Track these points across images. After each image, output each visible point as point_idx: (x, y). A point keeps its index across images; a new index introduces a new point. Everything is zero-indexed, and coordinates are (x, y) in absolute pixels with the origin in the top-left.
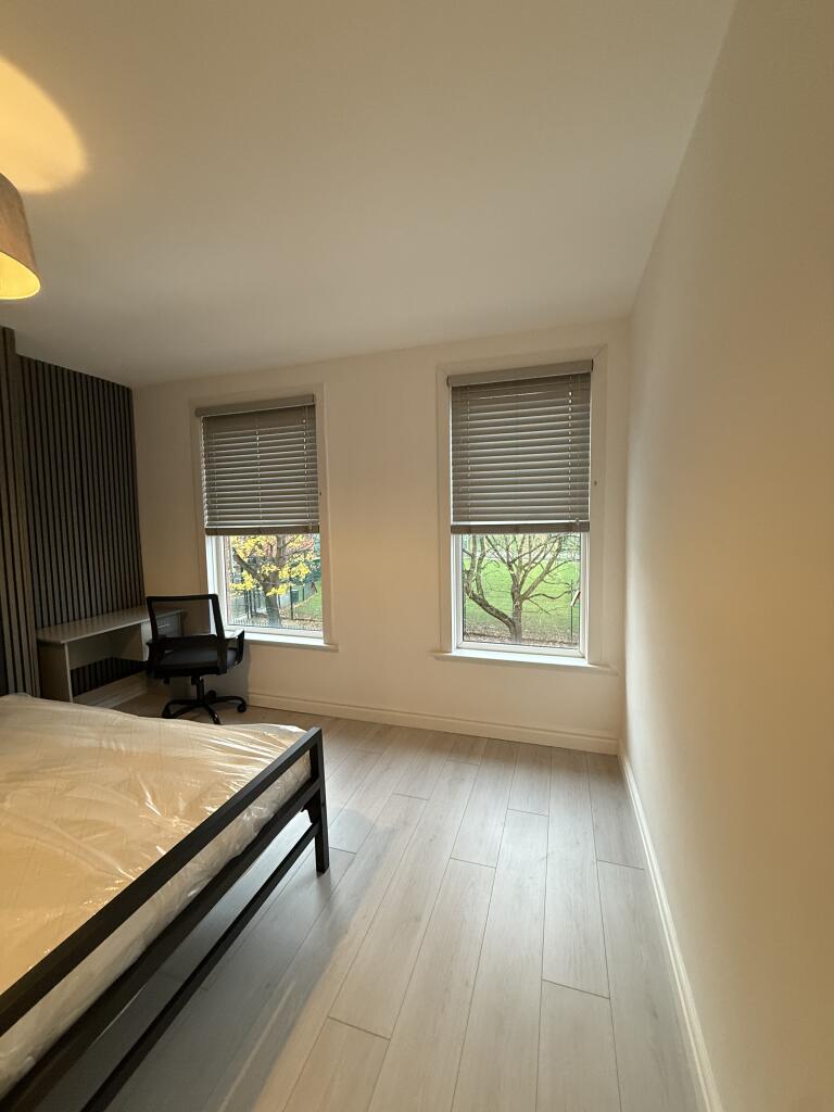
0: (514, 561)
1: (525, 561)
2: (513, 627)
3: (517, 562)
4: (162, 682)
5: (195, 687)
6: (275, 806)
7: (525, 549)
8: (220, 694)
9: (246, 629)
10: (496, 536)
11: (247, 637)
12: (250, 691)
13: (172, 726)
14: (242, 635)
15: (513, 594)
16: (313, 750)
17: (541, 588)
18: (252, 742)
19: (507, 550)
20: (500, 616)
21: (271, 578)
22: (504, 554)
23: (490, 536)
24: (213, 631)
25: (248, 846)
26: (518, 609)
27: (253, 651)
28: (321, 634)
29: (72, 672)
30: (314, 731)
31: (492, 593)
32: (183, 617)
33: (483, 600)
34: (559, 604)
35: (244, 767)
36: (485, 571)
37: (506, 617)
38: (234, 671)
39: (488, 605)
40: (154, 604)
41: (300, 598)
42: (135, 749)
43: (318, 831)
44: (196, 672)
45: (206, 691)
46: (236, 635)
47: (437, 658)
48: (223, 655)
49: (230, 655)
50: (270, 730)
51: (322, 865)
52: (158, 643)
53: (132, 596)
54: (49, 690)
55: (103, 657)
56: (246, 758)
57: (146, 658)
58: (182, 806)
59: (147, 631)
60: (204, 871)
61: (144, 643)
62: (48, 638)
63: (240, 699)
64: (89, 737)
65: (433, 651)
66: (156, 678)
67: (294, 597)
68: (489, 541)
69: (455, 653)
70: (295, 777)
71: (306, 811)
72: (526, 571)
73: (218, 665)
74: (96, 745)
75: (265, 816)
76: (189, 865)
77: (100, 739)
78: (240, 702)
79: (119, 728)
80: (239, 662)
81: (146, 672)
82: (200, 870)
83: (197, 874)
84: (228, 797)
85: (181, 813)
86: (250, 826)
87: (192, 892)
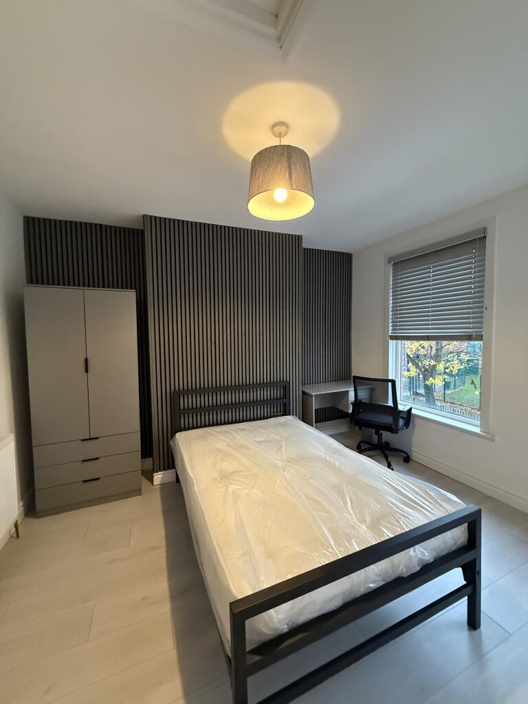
4: (358, 428)
5: (377, 436)
6: (435, 553)
8: (390, 446)
9: (413, 406)
11: (414, 411)
12: (413, 449)
14: (410, 410)
16: (472, 523)
18: (417, 493)
21: (430, 370)
24: (390, 403)
25: (412, 574)
27: (417, 421)
28: (478, 423)
29: (315, 410)
30: (473, 506)
32: (372, 390)
35: (411, 511)
38: (403, 433)
40: (356, 380)
42: (343, 468)
43: (471, 588)
44: (379, 428)
45: (383, 441)
46: (406, 409)
48: (396, 421)
49: (401, 422)
52: (357, 404)
53: (344, 374)
54: (305, 419)
55: (331, 405)
56: (413, 505)
57: (350, 411)
58: (368, 519)
59: (352, 395)
60: (380, 575)
61: (350, 402)
62: (306, 391)
63: (407, 454)
66: (355, 424)
67: (446, 386)
73: (393, 427)
74: (324, 457)
75: (426, 558)
76: (372, 566)
77: (326, 454)
78: (406, 456)
79: (335, 451)
80: (407, 427)
81: (349, 419)
82: (378, 573)
83: (376, 575)
84: (398, 529)
85: (367, 523)
86: (415, 561)
87: (371, 585)
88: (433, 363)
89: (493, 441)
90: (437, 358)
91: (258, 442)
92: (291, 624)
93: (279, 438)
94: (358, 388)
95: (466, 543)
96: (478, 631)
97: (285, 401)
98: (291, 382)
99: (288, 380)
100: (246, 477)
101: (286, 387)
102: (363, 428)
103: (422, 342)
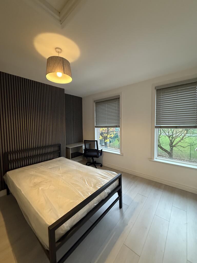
0: (170, 136)
1: (174, 136)
2: (170, 154)
3: (172, 136)
4: (86, 158)
5: (92, 160)
6: (111, 190)
7: (174, 133)
8: (97, 162)
9: (103, 148)
10: (165, 129)
11: (103, 150)
12: (103, 162)
13: (89, 168)
14: (102, 150)
15: (170, 145)
16: (119, 179)
17: (179, 144)
18: (106, 174)
19: (169, 132)
20: (166, 151)
21: (106, 137)
22: (167, 134)
23: (163, 129)
24: (96, 148)
25: (106, 198)
26: (172, 150)
27: (103, 154)
28: (119, 151)
29: (71, 154)
30: (120, 174)
31: (163, 144)
32: (90, 145)
33: (161, 146)
34: (186, 149)
35: (104, 179)
36: (161, 138)
37: (168, 151)
38: (100, 157)
39: (162, 148)
40: (85, 142)
41: (112, 142)
42: (83, 171)
43: (120, 198)
44: (93, 157)
45: (94, 161)
46: (101, 150)
47: (150, 161)
48: (98, 154)
49: (99, 154)
50: (110, 172)
51: (121, 207)
52: (86, 150)
53: (80, 140)
54: (67, 157)
55: (76, 151)
56: (105, 178)
57: (83, 153)
58: (93, 185)
59: (84, 147)
60: (97, 201)
61: (83, 149)
62: (67, 147)
63: (101, 164)
64: (75, 167)
65: (149, 159)
66: (85, 157)
67: (110, 142)
68: (163, 130)
69: (155, 160)
70: (115, 184)
71: (117, 193)
72: (175, 139)
73: (97, 156)
74: (76, 169)
75: (109, 192)
76: (95, 198)
77: (77, 168)
78: (101, 165)
79: (80, 167)
80: (101, 155)
81: (83, 155)
82: (97, 200)
83: (96, 201)
84: (101, 185)
85: (93, 187)
86: (106, 193)
87: (95, 205)
88: (107, 135)
89: (123, 156)
90: (108, 133)
91: (50, 169)
92: (71, 226)
93: (58, 166)
94: (86, 144)
95: (118, 185)
96: (122, 209)
97: (59, 151)
98: (62, 144)
99: (60, 143)
100: (46, 183)
101: (59, 146)
102: (88, 158)
103: (103, 128)
